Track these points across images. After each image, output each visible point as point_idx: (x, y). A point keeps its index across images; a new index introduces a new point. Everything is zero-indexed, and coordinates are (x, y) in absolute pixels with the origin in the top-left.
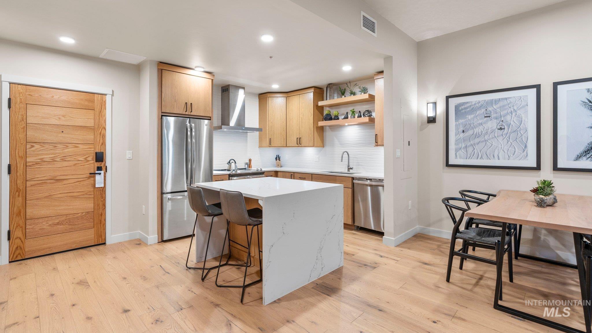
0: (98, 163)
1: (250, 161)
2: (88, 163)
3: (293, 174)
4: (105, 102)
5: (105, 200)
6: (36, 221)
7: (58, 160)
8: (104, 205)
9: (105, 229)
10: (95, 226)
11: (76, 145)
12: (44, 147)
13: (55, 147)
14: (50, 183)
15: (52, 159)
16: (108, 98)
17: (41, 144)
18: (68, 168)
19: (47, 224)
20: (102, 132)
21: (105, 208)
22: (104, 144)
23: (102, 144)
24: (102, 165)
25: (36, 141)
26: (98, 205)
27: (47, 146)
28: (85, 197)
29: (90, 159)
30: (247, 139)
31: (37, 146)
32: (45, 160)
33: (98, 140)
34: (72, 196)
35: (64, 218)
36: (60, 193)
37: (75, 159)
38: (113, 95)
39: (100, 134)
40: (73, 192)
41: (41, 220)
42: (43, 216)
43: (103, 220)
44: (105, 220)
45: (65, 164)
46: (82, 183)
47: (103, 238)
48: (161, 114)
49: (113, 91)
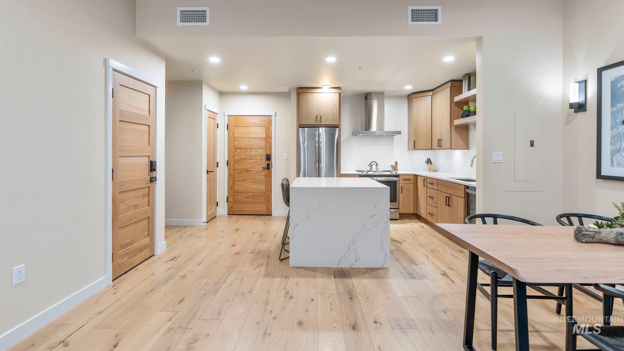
0: (267, 161)
1: (396, 164)
2: (262, 161)
3: (426, 178)
4: (271, 121)
5: (271, 186)
6: (239, 194)
7: (248, 158)
8: (271, 189)
9: (271, 205)
10: (266, 202)
11: (256, 149)
12: (241, 151)
13: (247, 151)
14: (244, 172)
15: (249, 158)
16: (273, 117)
17: (241, 149)
18: (252, 164)
19: (243, 197)
20: (270, 141)
21: (271, 191)
22: (271, 149)
23: (270, 149)
24: (270, 163)
25: (238, 147)
26: (268, 189)
27: (243, 150)
28: (260, 183)
29: (263, 158)
30: (393, 142)
31: (239, 150)
32: (242, 158)
33: (268, 146)
34: (254, 182)
35: (250, 194)
36: (249, 179)
37: (256, 158)
38: (276, 115)
39: (269, 142)
40: (255, 179)
41: (240, 194)
42: (241, 192)
43: (270, 199)
44: (271, 199)
45: (252, 161)
46: (259, 174)
47: (270, 211)
48: (298, 126)
49: (276, 113)
